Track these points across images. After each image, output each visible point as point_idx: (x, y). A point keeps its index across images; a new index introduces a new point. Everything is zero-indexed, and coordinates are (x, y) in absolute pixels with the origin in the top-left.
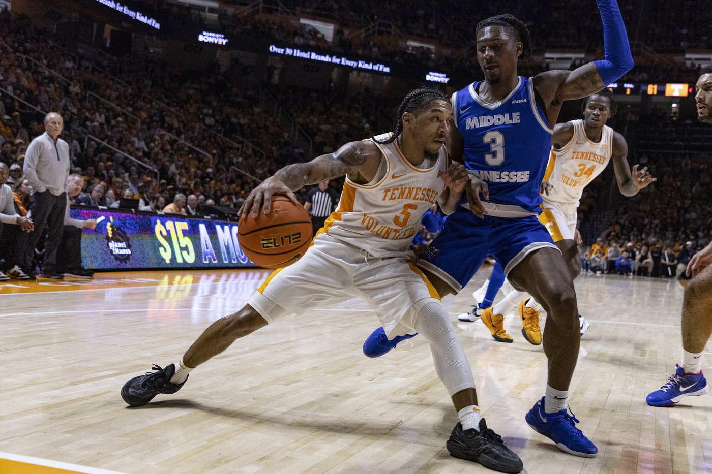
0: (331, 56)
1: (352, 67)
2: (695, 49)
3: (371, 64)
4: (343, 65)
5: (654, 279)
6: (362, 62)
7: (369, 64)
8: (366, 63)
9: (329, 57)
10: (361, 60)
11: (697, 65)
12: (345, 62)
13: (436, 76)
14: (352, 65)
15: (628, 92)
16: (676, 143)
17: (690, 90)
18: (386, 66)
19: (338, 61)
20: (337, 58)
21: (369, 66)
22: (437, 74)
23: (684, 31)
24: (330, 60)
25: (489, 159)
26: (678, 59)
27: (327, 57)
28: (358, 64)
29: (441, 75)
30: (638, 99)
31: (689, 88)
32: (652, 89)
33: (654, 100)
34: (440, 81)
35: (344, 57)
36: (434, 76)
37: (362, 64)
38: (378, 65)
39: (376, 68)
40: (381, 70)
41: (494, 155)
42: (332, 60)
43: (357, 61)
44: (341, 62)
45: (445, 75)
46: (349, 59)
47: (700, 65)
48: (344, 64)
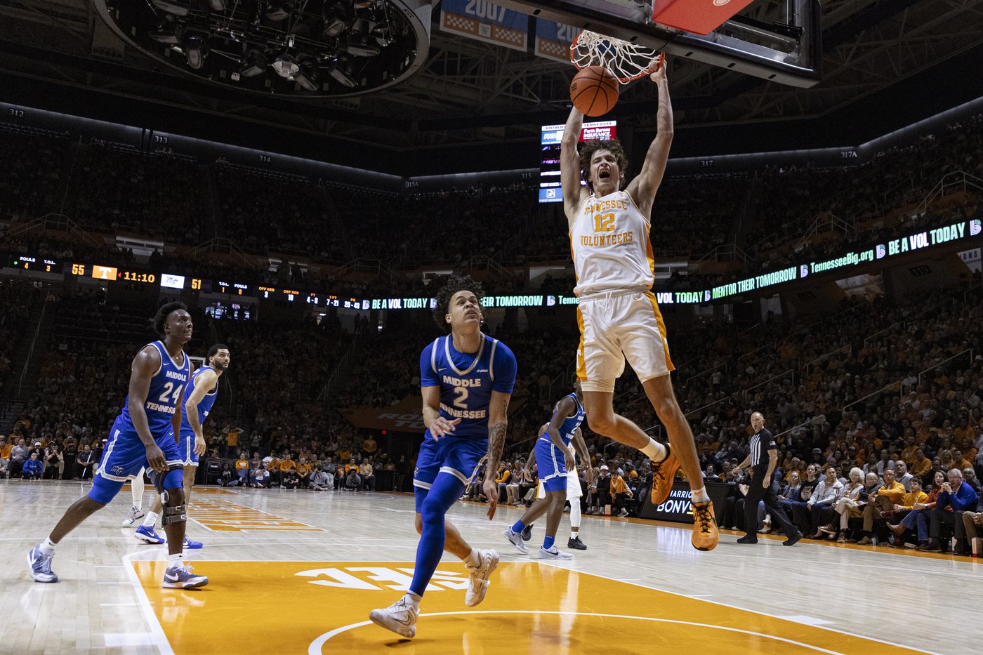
2: (127, 232)
5: (65, 481)
11: (128, 250)
15: (49, 269)
16: (101, 330)
17: (120, 275)
23: (117, 212)
26: (107, 240)
30: (60, 277)
31: (118, 273)
32: (78, 270)
33: (79, 280)
47: (131, 249)
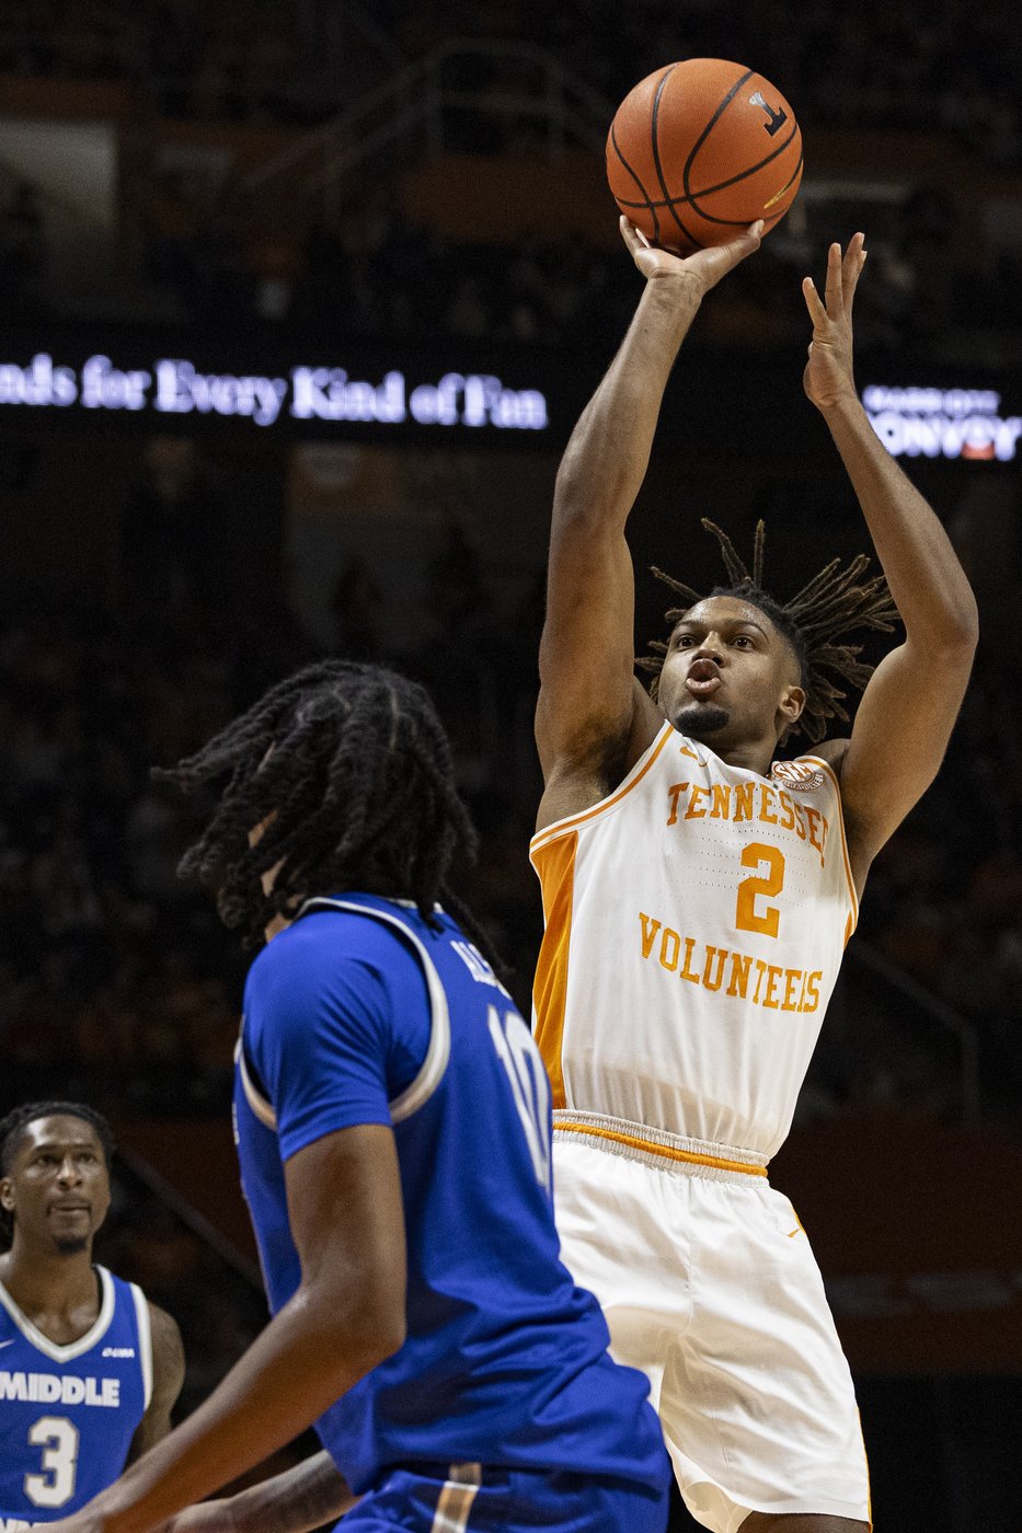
0: (71, 360)
1: (249, 419)
3: (395, 385)
4: (174, 417)
6: (323, 375)
7: (377, 382)
8: (354, 377)
9: (57, 364)
10: (313, 364)
12: (184, 391)
13: (922, 415)
14: (245, 406)
18: (514, 382)
19: (127, 390)
20: (122, 364)
21: (385, 402)
22: (927, 399)
24: (64, 389)
25: (36, 1489)
27: (42, 366)
28: (288, 399)
29: (960, 401)
34: (952, 445)
35: (175, 355)
36: (905, 414)
37: (326, 391)
38: (450, 385)
39: (435, 405)
40: (474, 415)
41: (51, 1478)
42: (79, 385)
43: (279, 370)
44: (151, 392)
45: (988, 400)
46: (211, 365)
48: (183, 406)
